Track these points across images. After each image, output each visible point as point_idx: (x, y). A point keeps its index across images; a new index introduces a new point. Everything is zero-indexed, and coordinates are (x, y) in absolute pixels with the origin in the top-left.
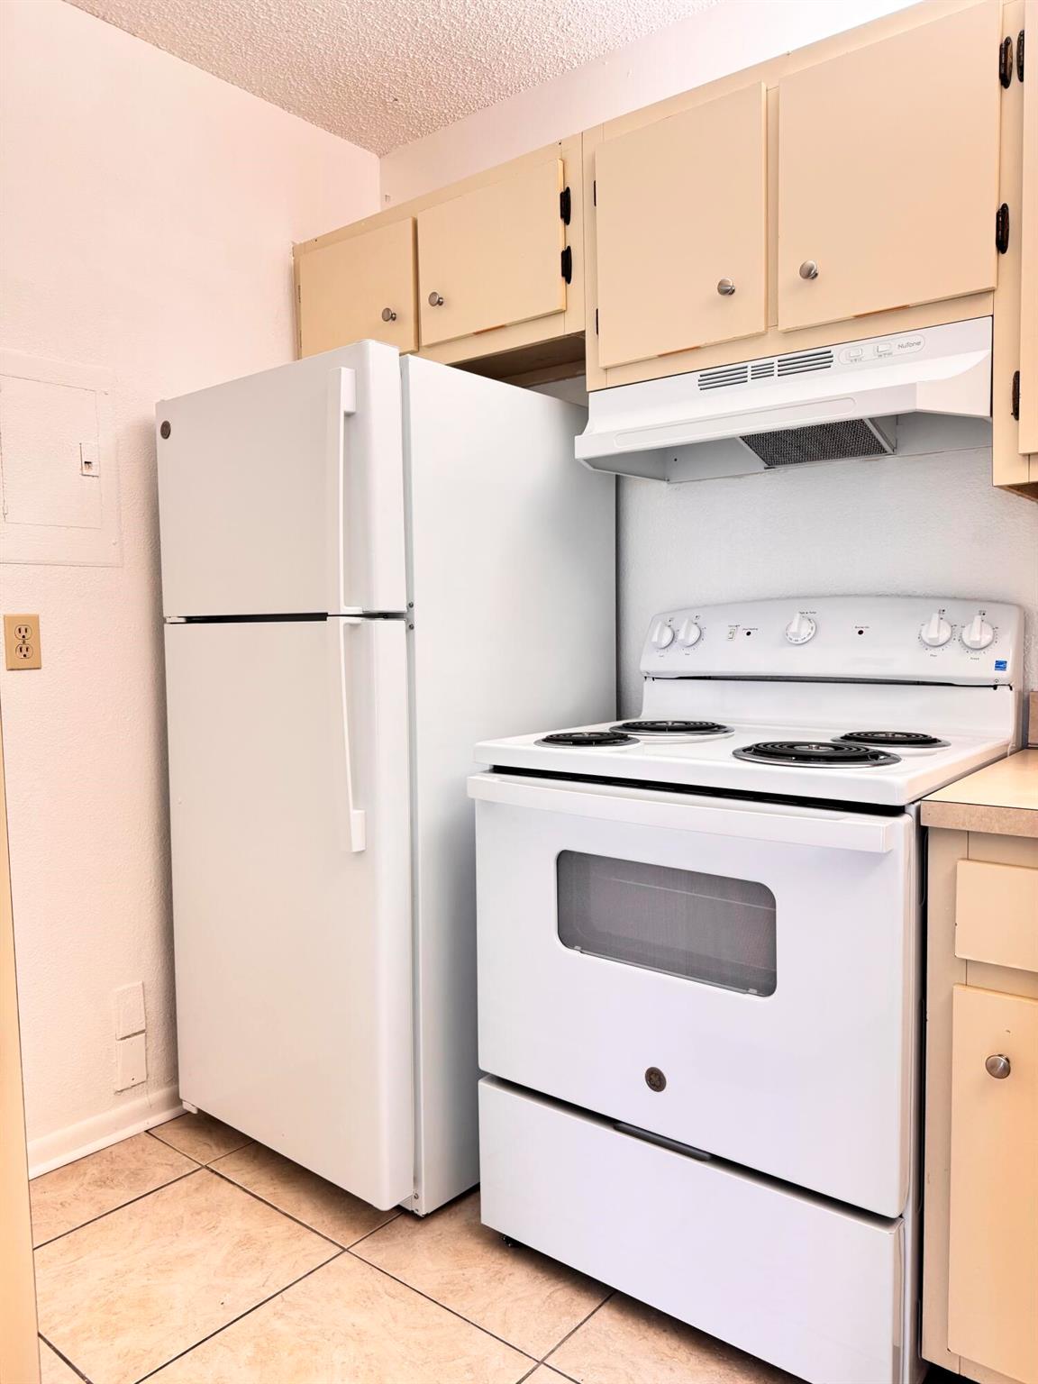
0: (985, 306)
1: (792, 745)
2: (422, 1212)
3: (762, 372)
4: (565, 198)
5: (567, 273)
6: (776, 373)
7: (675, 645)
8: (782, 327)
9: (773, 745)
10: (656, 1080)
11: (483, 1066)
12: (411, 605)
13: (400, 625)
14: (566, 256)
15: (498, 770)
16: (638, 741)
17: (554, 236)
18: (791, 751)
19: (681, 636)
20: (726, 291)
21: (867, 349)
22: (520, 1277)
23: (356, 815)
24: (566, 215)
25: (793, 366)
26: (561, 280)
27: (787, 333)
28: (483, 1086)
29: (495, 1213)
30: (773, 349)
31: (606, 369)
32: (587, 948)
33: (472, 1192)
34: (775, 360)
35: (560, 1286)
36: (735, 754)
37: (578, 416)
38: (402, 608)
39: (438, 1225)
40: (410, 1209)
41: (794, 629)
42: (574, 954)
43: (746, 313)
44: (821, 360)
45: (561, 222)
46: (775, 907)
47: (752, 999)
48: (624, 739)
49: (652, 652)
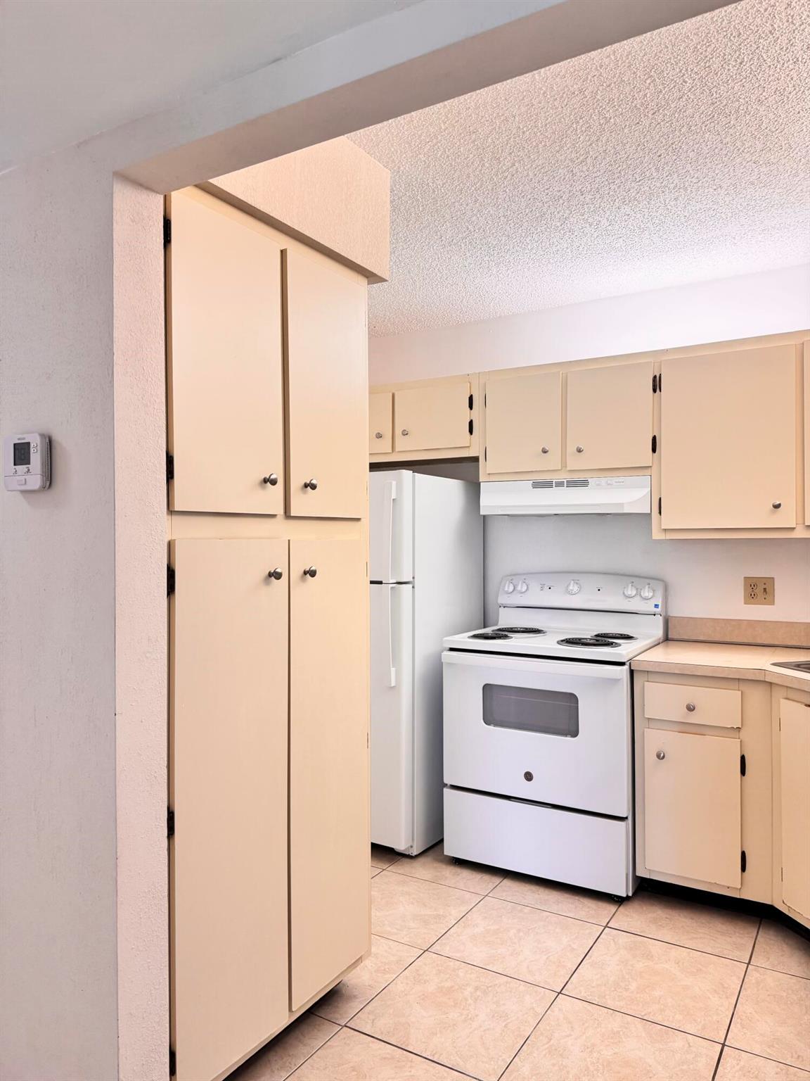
0: (648, 472)
1: (580, 639)
2: (415, 853)
3: (560, 484)
4: (471, 398)
5: (471, 431)
6: (565, 486)
7: (515, 592)
8: (568, 469)
9: (573, 639)
10: (529, 777)
11: (445, 781)
12: (413, 578)
13: (411, 586)
14: (471, 423)
15: (452, 649)
16: (512, 638)
17: (466, 415)
18: (578, 641)
19: (519, 588)
20: (545, 451)
21: (603, 481)
22: (466, 875)
23: (393, 670)
24: (471, 407)
25: (572, 484)
26: (468, 433)
27: (570, 471)
28: (446, 790)
29: (450, 849)
30: (564, 477)
31: (489, 474)
32: (496, 725)
33: (441, 842)
34: (565, 481)
35: (484, 875)
36: (558, 643)
37: (474, 489)
38: (410, 579)
39: (422, 860)
40: (407, 853)
41: (571, 588)
42: (491, 727)
43: (553, 461)
44: (584, 483)
45: (469, 409)
46: (578, 704)
47: (569, 739)
48: (506, 637)
49: (504, 595)
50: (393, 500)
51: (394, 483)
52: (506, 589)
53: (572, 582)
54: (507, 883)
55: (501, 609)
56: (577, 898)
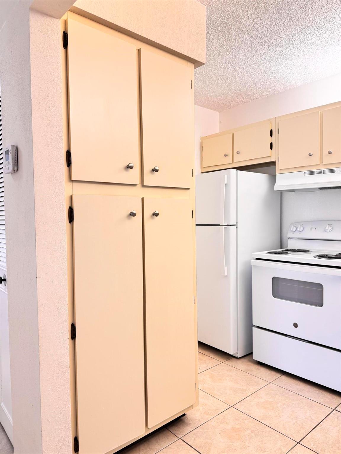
1: (327, 255)
2: (239, 356)
3: (319, 172)
4: (271, 131)
5: (271, 148)
6: (322, 173)
7: (296, 231)
8: (323, 164)
9: (323, 255)
10: (296, 325)
11: (254, 324)
12: (237, 223)
13: (235, 227)
14: (271, 144)
15: (257, 259)
16: (290, 254)
17: (269, 140)
18: (327, 256)
19: (298, 229)
20: (310, 155)
22: (263, 370)
23: (226, 268)
24: (271, 135)
25: (326, 172)
26: (270, 149)
27: (325, 165)
28: (254, 328)
29: (255, 357)
30: (321, 168)
31: (281, 170)
32: (279, 298)
33: (251, 353)
34: (322, 170)
35: (272, 372)
36: (314, 257)
37: (273, 178)
38: (235, 224)
39: (242, 360)
40: (235, 356)
41: (327, 228)
42: (277, 299)
43: (315, 160)
44: (333, 171)
45: (270, 137)
46: (323, 289)
47: (318, 308)
48: (287, 253)
49: (290, 233)
50: (226, 184)
51: (226, 176)
52: (292, 230)
53: (328, 225)
54: (284, 378)
55: (290, 240)
56: (321, 391)
